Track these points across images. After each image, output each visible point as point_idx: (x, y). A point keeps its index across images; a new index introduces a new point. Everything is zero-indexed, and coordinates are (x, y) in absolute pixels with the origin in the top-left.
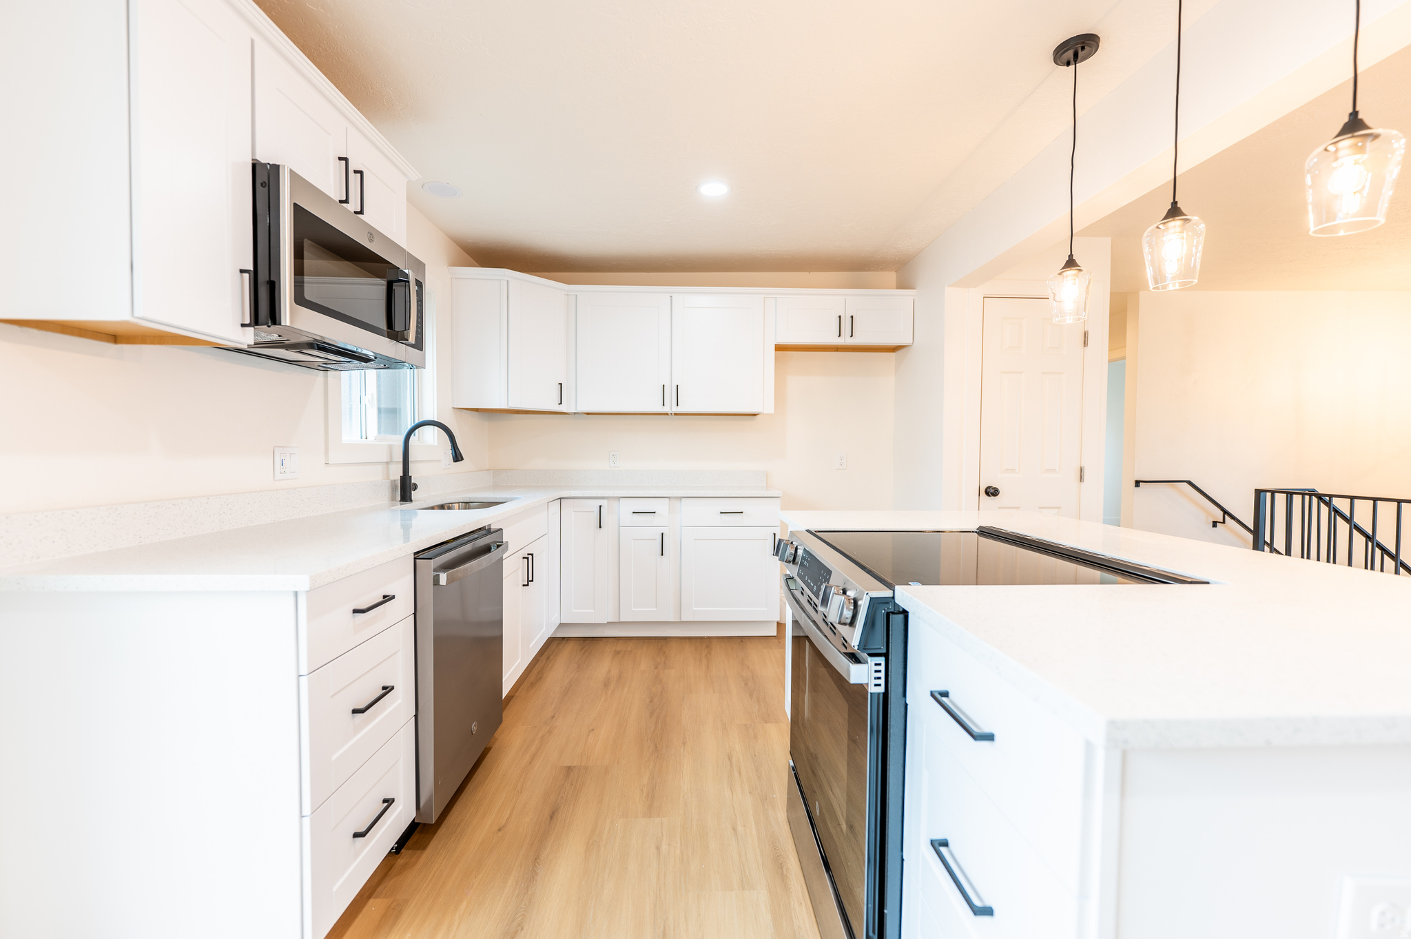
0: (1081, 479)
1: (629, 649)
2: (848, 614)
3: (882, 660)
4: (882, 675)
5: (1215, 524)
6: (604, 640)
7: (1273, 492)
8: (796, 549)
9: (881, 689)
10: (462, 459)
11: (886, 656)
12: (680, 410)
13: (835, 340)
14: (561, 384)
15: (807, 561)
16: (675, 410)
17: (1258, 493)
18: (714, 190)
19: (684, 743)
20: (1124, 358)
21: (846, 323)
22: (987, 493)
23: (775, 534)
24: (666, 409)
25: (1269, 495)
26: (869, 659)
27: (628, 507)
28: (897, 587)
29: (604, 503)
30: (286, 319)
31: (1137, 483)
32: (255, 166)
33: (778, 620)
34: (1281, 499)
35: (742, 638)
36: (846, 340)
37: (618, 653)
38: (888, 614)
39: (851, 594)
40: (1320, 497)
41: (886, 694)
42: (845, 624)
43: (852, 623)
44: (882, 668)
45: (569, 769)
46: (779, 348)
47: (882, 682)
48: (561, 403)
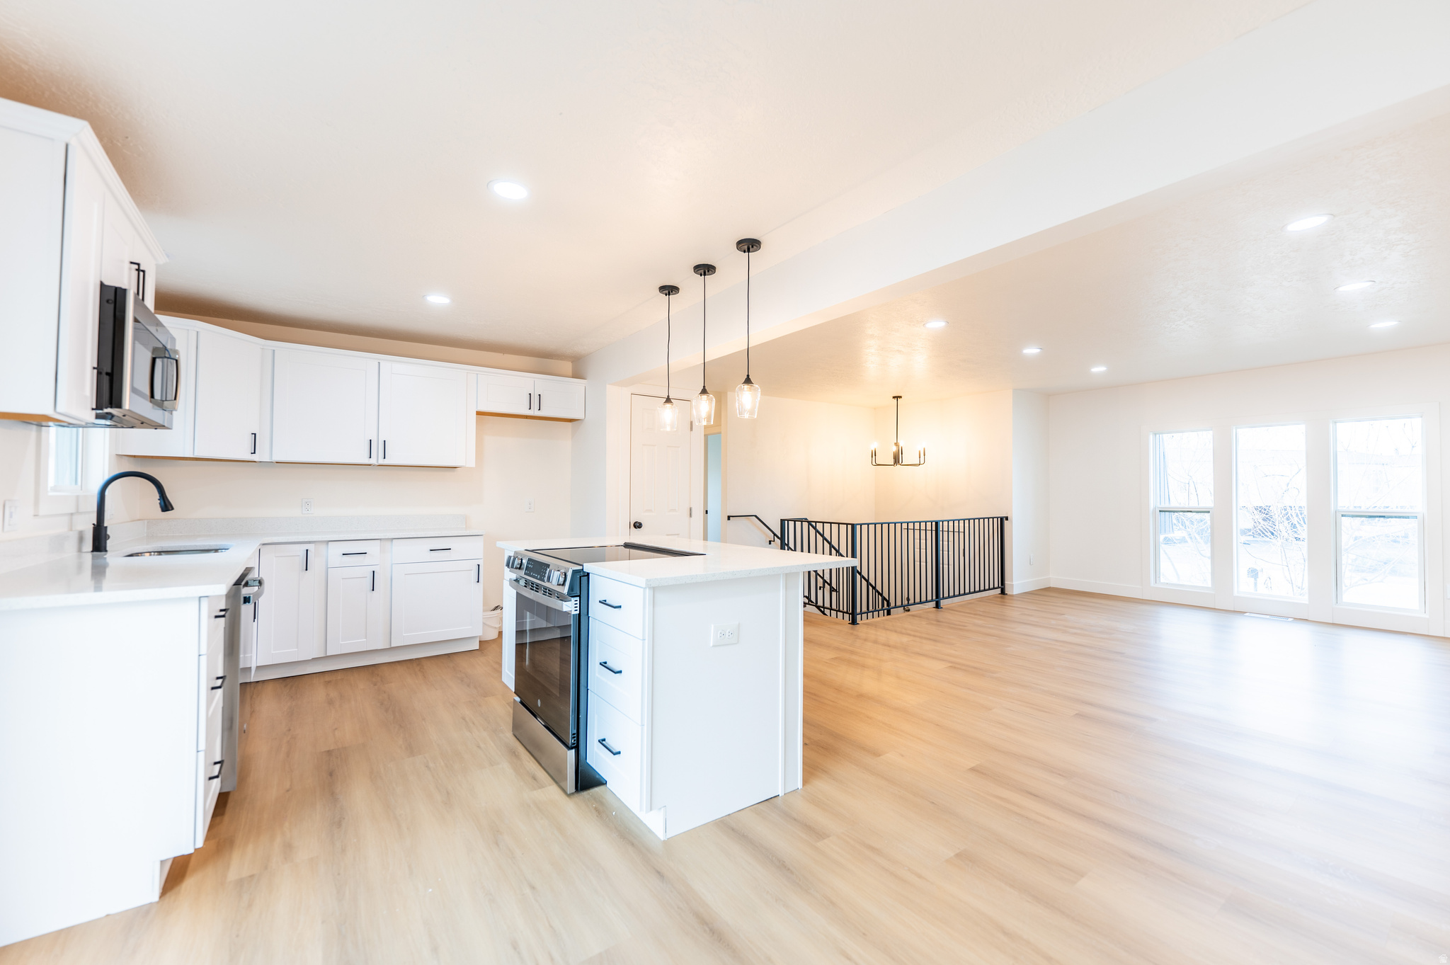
0: (691, 515)
1: (339, 678)
2: (562, 580)
3: (578, 598)
4: (578, 605)
5: (770, 542)
6: (306, 676)
7: (788, 520)
8: (522, 560)
9: (578, 612)
10: (173, 509)
11: (580, 596)
12: (386, 462)
13: (525, 411)
14: (255, 434)
15: (531, 564)
16: (381, 461)
17: (782, 521)
18: (438, 300)
19: (424, 719)
20: (720, 433)
21: (535, 399)
22: (635, 527)
23: (479, 565)
24: (373, 461)
25: (786, 522)
26: (572, 599)
27: (335, 551)
28: (584, 564)
29: (311, 547)
30: (127, 404)
31: (729, 518)
32: (102, 285)
33: (481, 634)
34: (791, 524)
35: (448, 655)
36: (536, 413)
37: (329, 682)
38: (580, 577)
39: (563, 571)
40: (810, 523)
41: (579, 614)
42: (560, 585)
43: (564, 584)
44: (578, 602)
45: (329, 752)
46: (479, 413)
47: (578, 609)
48: (254, 453)
